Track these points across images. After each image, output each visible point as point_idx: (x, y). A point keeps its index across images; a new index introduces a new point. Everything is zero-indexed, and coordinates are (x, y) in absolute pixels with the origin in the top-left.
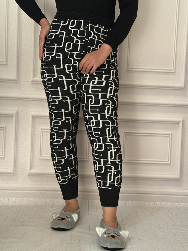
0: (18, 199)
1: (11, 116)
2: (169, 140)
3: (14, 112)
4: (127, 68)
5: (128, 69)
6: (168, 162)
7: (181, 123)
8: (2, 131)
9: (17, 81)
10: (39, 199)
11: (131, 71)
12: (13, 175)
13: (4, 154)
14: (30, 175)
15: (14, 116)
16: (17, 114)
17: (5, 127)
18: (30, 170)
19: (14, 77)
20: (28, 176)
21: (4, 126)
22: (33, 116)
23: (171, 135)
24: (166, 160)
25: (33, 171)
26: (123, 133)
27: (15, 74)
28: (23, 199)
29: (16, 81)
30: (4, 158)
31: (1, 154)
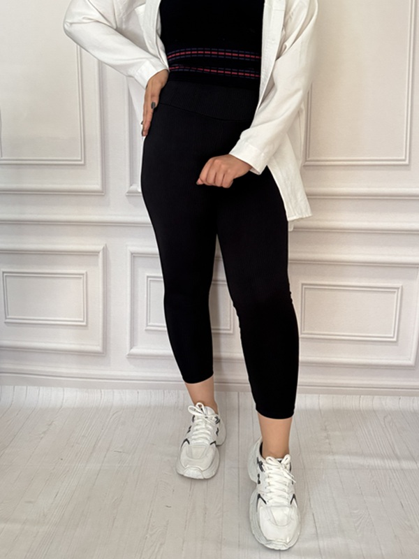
0: (116, 390)
1: (95, 254)
3: (100, 248)
4: (306, 161)
5: (307, 163)
8: (82, 281)
9: (103, 192)
11: (313, 166)
12: (102, 355)
13: (87, 320)
15: (101, 254)
16: (105, 250)
17: (86, 273)
19: (97, 186)
21: (83, 271)
22: (132, 254)
27: (99, 181)
29: (101, 194)
30: (86, 326)
31: (82, 320)
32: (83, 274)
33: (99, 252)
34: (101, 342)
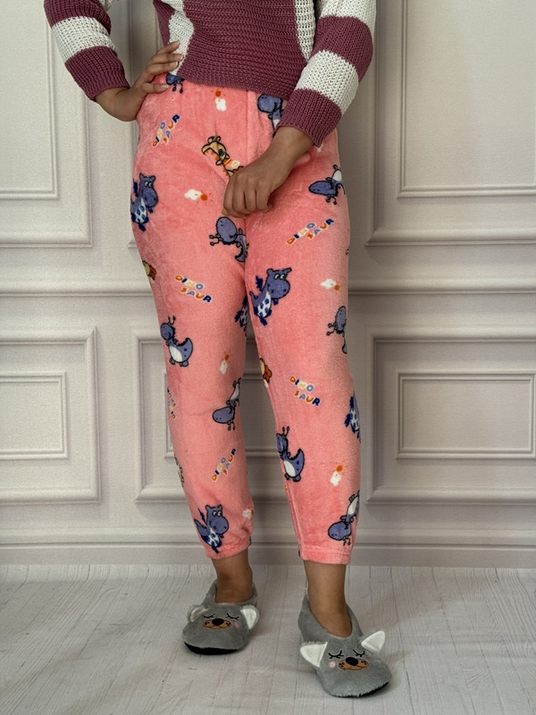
0: (113, 567)
1: (80, 342)
2: (530, 391)
3: (87, 333)
4: (401, 191)
5: (403, 194)
6: (530, 452)
8: (59, 386)
9: (89, 243)
10: (171, 566)
11: (410, 198)
12: (96, 503)
13: (68, 449)
14: (144, 501)
15: (88, 345)
16: (96, 337)
17: (66, 373)
18: (143, 488)
19: (80, 233)
20: (137, 504)
21: (62, 372)
22: (139, 341)
24: (526, 448)
25: (149, 491)
26: (397, 376)
27: (84, 226)
28: (126, 566)
29: (88, 246)
30: (68, 459)
31: (60, 449)
32: (61, 376)
33: (85, 341)
34: (93, 481)
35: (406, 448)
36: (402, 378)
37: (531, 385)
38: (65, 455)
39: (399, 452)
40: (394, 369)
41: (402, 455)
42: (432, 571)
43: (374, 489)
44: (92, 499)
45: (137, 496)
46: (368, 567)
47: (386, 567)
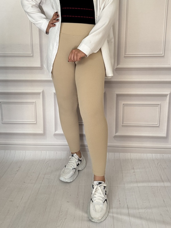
0: (48, 152)
1: (39, 94)
2: (158, 108)
3: (41, 91)
6: (157, 124)
7: (168, 96)
8: (34, 105)
10: (62, 152)
12: (43, 135)
13: (36, 121)
14: (55, 135)
15: (41, 94)
17: (36, 102)
18: (55, 131)
20: (54, 135)
21: (34, 101)
22: (54, 93)
23: (160, 105)
24: (156, 123)
25: (57, 132)
26: (122, 104)
28: (51, 152)
31: (34, 121)
34: (42, 129)
35: (124, 123)
36: (124, 105)
37: (158, 107)
38: (35, 122)
39: (123, 124)
40: (122, 103)
41: (123, 125)
42: (130, 154)
43: (116, 133)
44: (42, 134)
45: (54, 133)
46: (114, 153)
47: (119, 153)
